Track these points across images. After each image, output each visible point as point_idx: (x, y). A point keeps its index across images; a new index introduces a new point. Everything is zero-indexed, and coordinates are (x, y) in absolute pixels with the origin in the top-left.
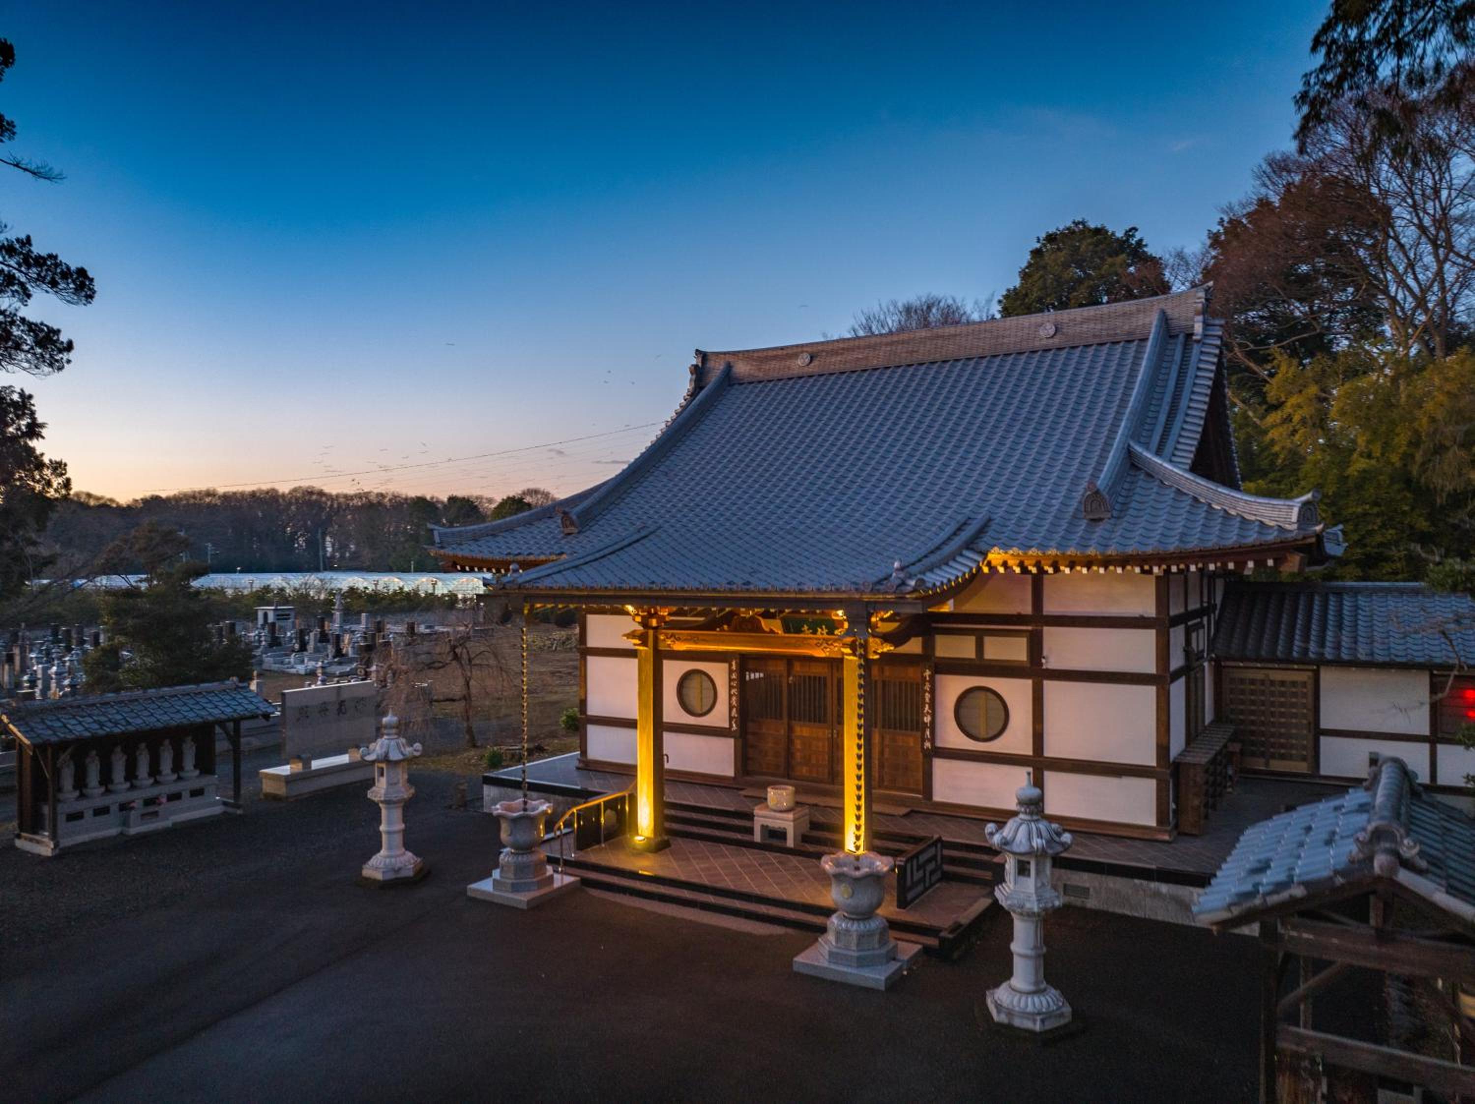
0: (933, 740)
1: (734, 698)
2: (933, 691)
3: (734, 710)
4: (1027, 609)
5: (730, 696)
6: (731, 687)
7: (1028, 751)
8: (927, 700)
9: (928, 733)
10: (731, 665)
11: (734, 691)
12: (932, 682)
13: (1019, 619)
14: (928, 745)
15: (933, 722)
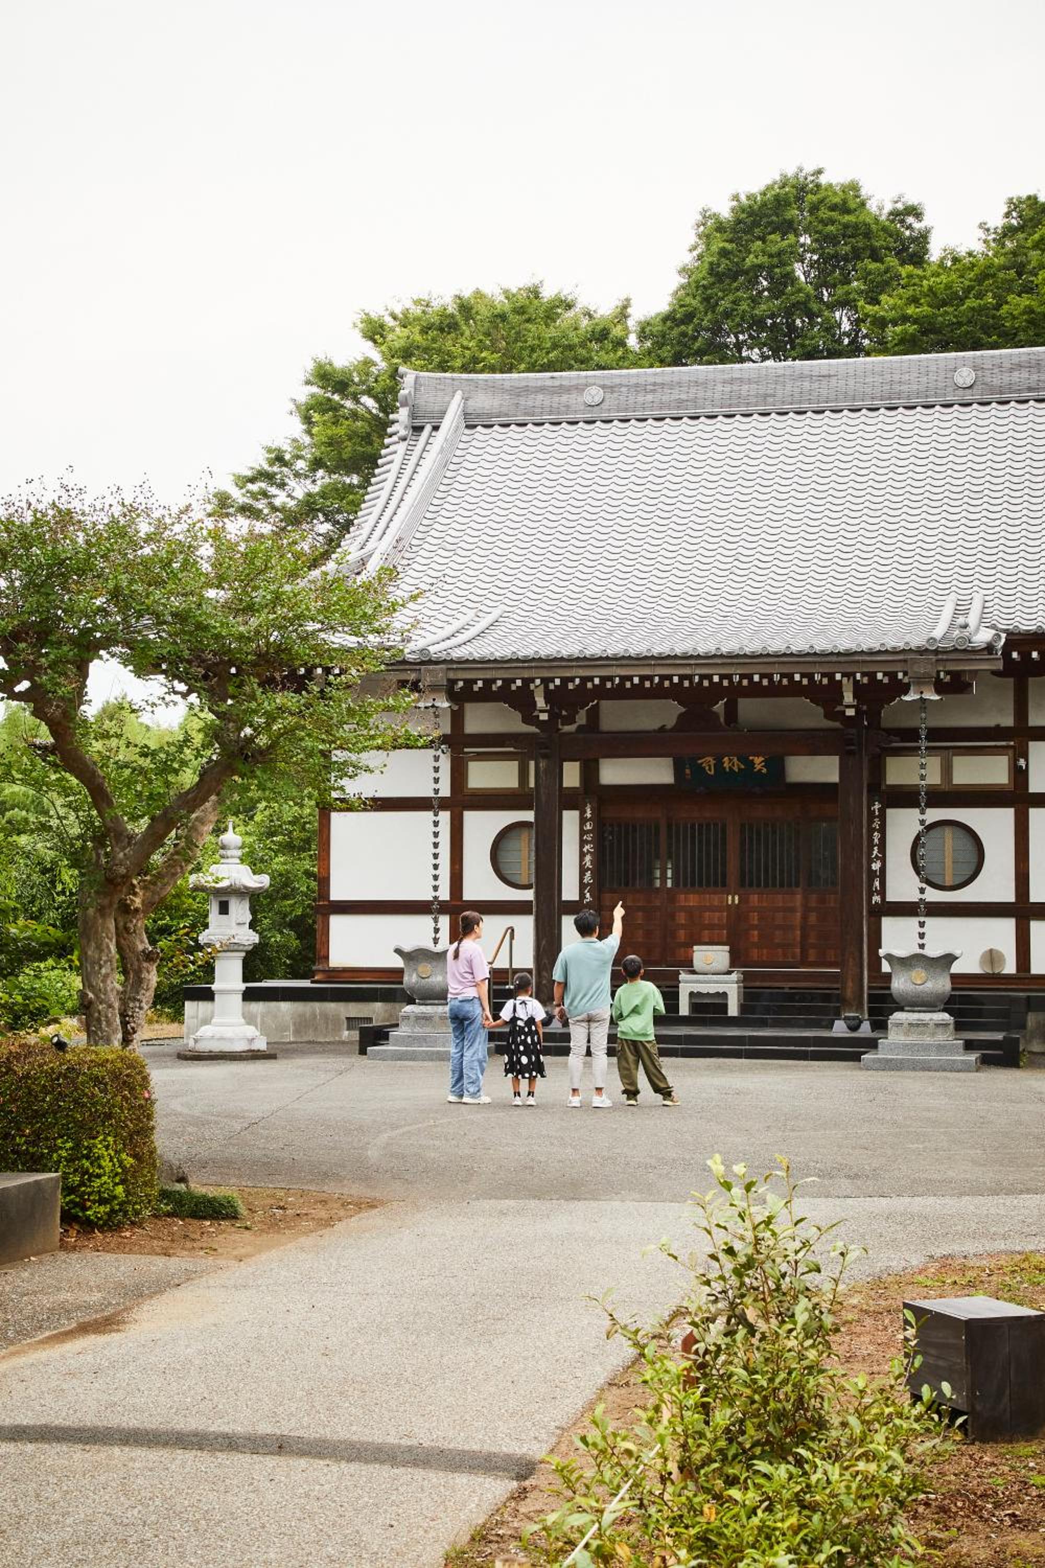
0: (882, 892)
1: (588, 858)
2: (883, 830)
3: (588, 874)
4: (1008, 721)
5: (582, 855)
6: (582, 843)
7: (1009, 896)
8: (876, 841)
9: (877, 883)
10: (583, 813)
11: (587, 848)
12: (883, 817)
13: (997, 733)
14: (876, 899)
15: (883, 869)
